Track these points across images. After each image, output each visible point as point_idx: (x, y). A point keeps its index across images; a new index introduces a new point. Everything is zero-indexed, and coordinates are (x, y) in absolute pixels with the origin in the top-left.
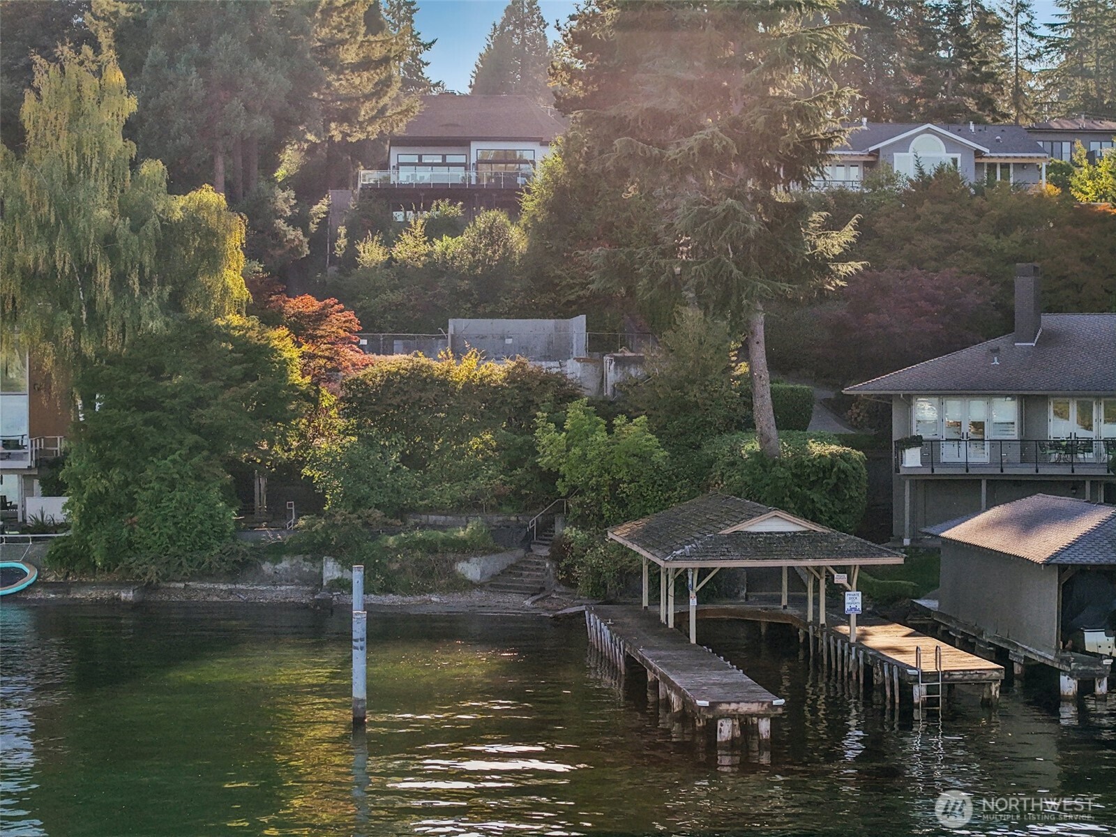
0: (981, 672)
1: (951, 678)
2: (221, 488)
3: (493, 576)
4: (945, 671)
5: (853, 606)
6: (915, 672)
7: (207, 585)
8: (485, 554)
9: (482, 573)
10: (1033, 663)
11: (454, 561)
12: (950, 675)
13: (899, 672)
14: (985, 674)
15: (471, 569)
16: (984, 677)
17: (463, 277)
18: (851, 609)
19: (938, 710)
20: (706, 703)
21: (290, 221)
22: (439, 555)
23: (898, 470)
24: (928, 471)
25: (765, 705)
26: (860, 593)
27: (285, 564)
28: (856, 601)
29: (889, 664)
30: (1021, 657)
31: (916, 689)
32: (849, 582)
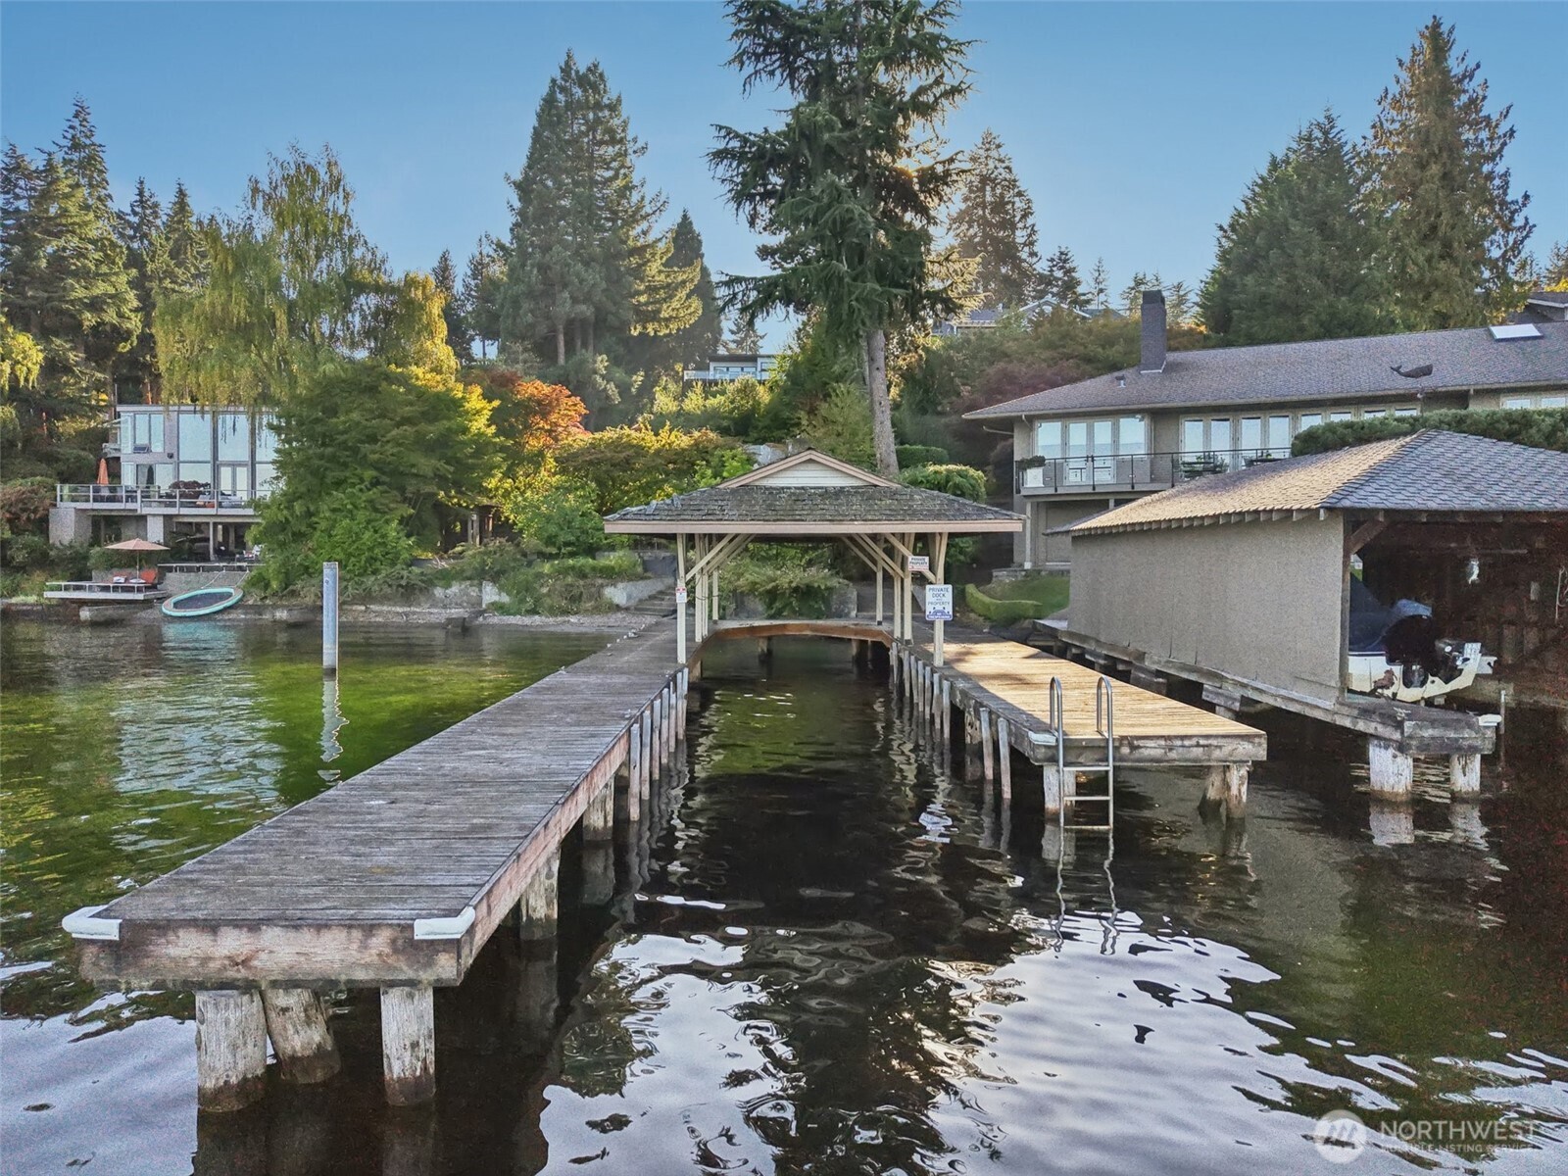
0: (1206, 741)
1: (1137, 754)
2: (401, 522)
3: (641, 601)
4: (1123, 738)
5: (939, 607)
6: (1048, 739)
7: (385, 608)
8: (630, 580)
9: (629, 597)
10: (1259, 707)
11: (602, 586)
12: (1133, 748)
13: (1010, 733)
14: (1220, 747)
15: (617, 594)
16: (1217, 754)
17: (724, 418)
18: (936, 613)
19: (1107, 832)
20: (110, 930)
21: (603, 377)
22: (588, 581)
23: (1019, 492)
24: (1051, 491)
25: (380, 941)
26: (950, 587)
27: (455, 589)
28: (944, 599)
29: (990, 713)
30: (1235, 699)
31: (1050, 776)
32: (932, 568)
